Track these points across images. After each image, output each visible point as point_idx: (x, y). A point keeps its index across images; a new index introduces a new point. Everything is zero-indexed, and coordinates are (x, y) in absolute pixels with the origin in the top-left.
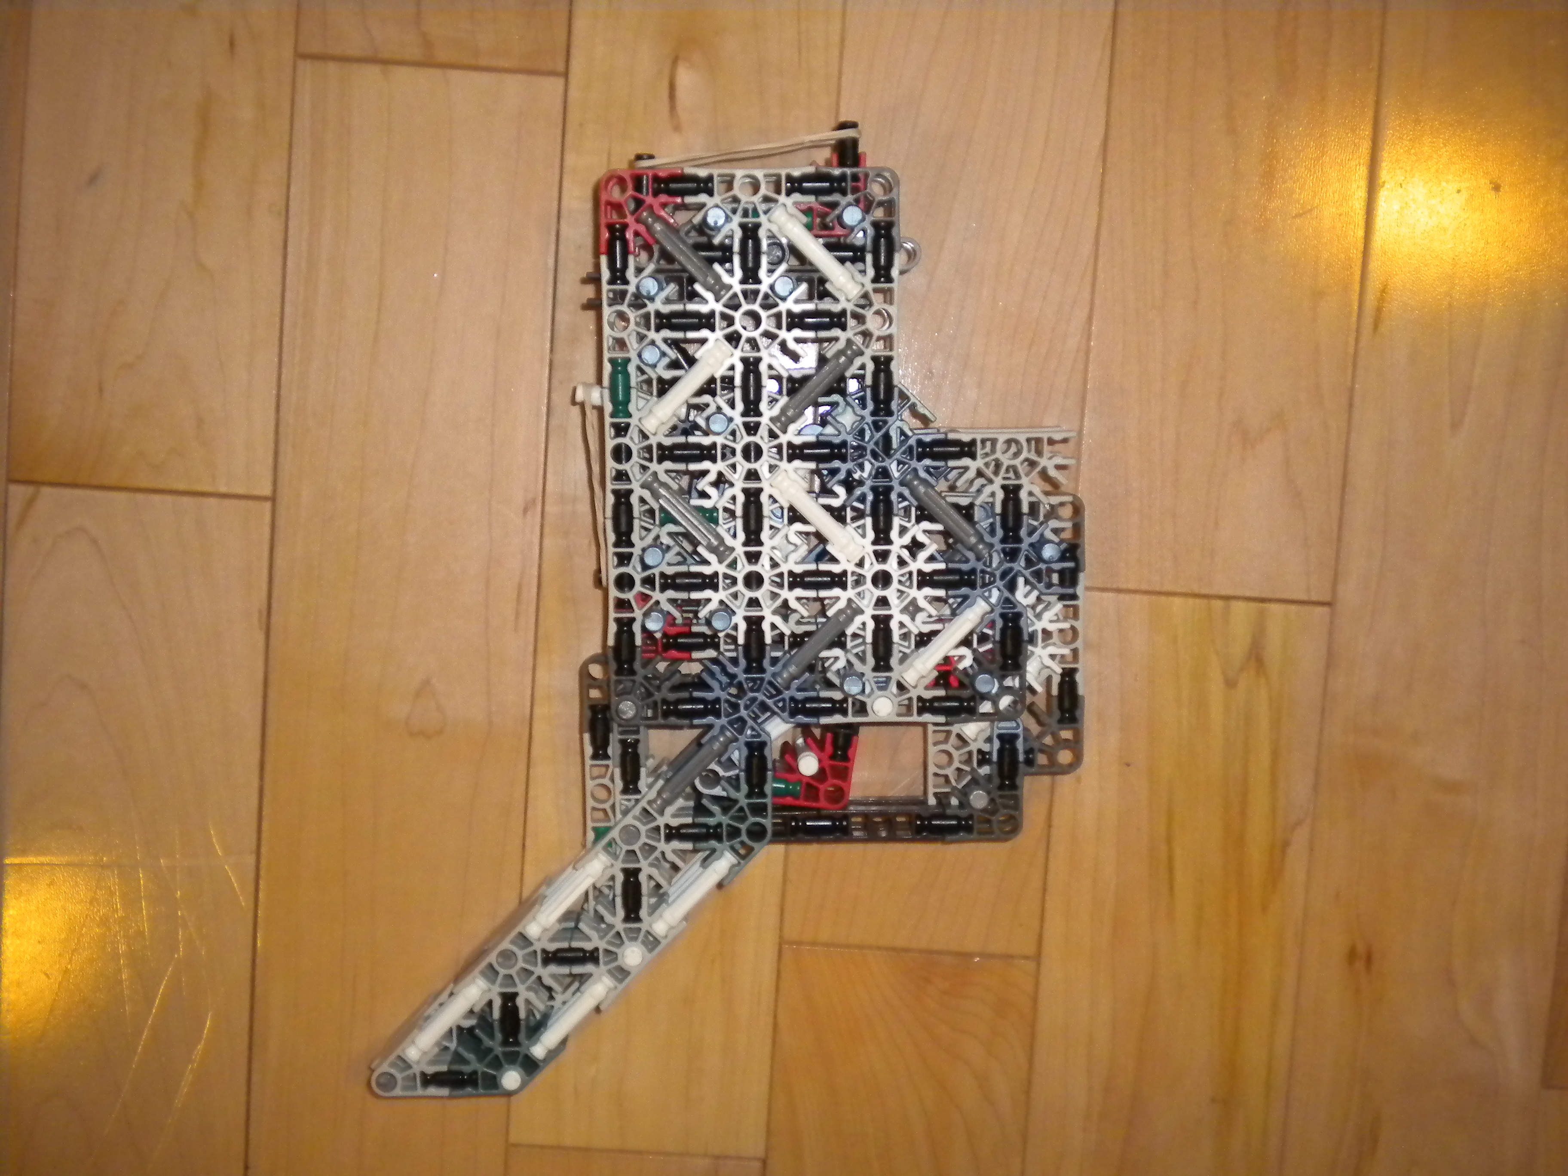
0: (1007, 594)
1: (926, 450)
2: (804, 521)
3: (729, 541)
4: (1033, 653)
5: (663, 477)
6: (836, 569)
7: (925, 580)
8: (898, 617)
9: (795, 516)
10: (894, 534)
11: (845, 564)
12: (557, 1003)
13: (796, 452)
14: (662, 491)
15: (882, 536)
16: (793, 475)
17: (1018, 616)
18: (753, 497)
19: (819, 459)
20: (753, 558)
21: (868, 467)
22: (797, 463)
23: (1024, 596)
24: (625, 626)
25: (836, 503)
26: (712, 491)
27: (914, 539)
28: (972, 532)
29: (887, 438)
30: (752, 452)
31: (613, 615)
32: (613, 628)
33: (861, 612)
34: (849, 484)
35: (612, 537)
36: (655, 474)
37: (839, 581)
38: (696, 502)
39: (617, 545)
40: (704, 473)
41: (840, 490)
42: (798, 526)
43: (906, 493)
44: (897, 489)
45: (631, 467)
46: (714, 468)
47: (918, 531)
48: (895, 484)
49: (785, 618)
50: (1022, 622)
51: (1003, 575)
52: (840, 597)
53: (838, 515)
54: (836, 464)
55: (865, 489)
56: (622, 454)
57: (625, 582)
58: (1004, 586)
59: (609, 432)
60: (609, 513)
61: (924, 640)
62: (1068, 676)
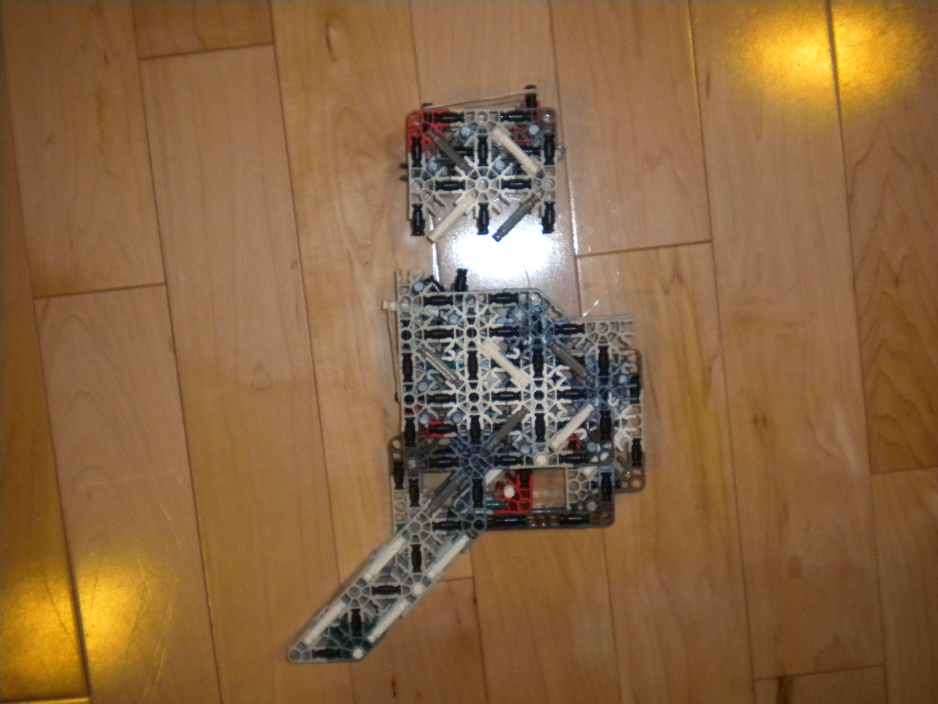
0: (603, 401)
1: (560, 329)
2: (499, 367)
3: (461, 377)
4: (617, 431)
5: (427, 347)
6: (515, 390)
7: (561, 395)
8: (548, 415)
9: (494, 364)
10: (544, 372)
11: (520, 388)
12: (379, 615)
13: (494, 332)
14: (427, 354)
15: (538, 373)
16: (493, 344)
17: (609, 412)
18: (472, 356)
19: (506, 335)
20: (473, 386)
21: (530, 338)
22: (495, 338)
23: (612, 402)
24: (410, 422)
25: (515, 357)
26: (452, 353)
27: (555, 374)
28: (584, 370)
29: (540, 324)
30: (471, 333)
31: (404, 416)
32: (404, 423)
33: (529, 412)
34: (522, 347)
35: (402, 377)
36: (423, 345)
37: (517, 396)
38: (445, 358)
39: (405, 381)
40: (447, 344)
41: (517, 351)
42: (496, 369)
44: (546, 349)
45: (411, 342)
46: (453, 341)
47: (558, 370)
48: (544, 347)
49: (491, 416)
50: (611, 416)
51: (601, 391)
52: (518, 405)
53: (516, 363)
54: (514, 337)
55: (530, 350)
56: (406, 335)
57: (409, 400)
58: (602, 397)
59: (400, 324)
60: (401, 365)
61: (561, 425)
62: (636, 442)
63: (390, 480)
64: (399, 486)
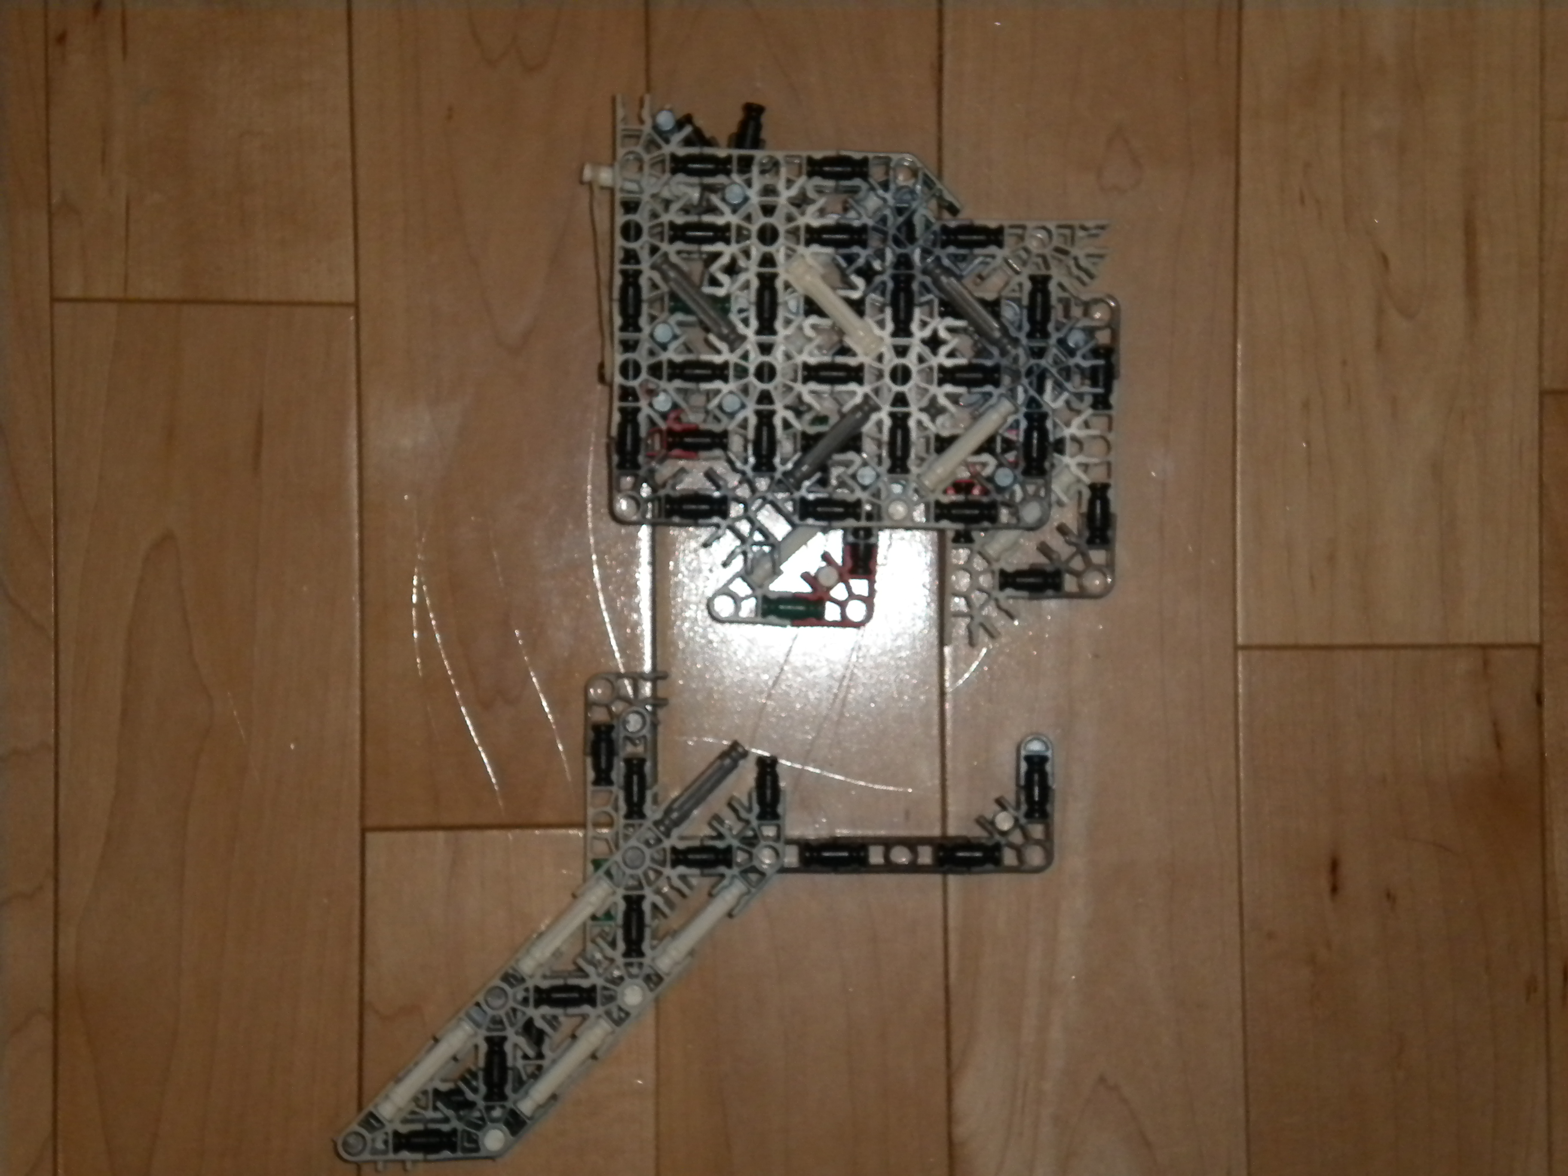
0: (1032, 393)
1: (949, 237)
2: (821, 314)
3: (741, 328)
4: (1061, 461)
5: (674, 258)
6: (852, 362)
7: (947, 375)
8: (916, 416)
9: (812, 307)
10: (914, 327)
11: (862, 358)
13: (814, 236)
14: (672, 274)
15: (902, 329)
16: (810, 260)
17: (1044, 416)
18: (767, 283)
19: (837, 244)
20: (766, 349)
21: (889, 256)
22: (815, 248)
23: (1051, 400)
24: (630, 416)
25: (855, 295)
26: (723, 278)
27: (935, 333)
28: (996, 325)
29: (909, 225)
30: (768, 235)
31: (617, 404)
32: (617, 417)
33: (877, 409)
34: (867, 273)
35: (618, 321)
36: (666, 255)
37: (855, 374)
38: (708, 290)
39: (623, 329)
40: (717, 256)
41: (859, 282)
42: (814, 319)
43: (928, 280)
44: (920, 277)
45: (640, 246)
46: (728, 251)
47: (941, 325)
48: (916, 272)
49: (799, 414)
50: (1049, 425)
51: (1029, 372)
52: (857, 392)
53: (858, 307)
54: (856, 249)
55: (886, 277)
56: (631, 231)
57: (629, 369)
58: (1031, 384)
59: (619, 210)
60: (616, 294)
61: (943, 444)
62: (1099, 491)
63: (584, 762)
64: (603, 778)
